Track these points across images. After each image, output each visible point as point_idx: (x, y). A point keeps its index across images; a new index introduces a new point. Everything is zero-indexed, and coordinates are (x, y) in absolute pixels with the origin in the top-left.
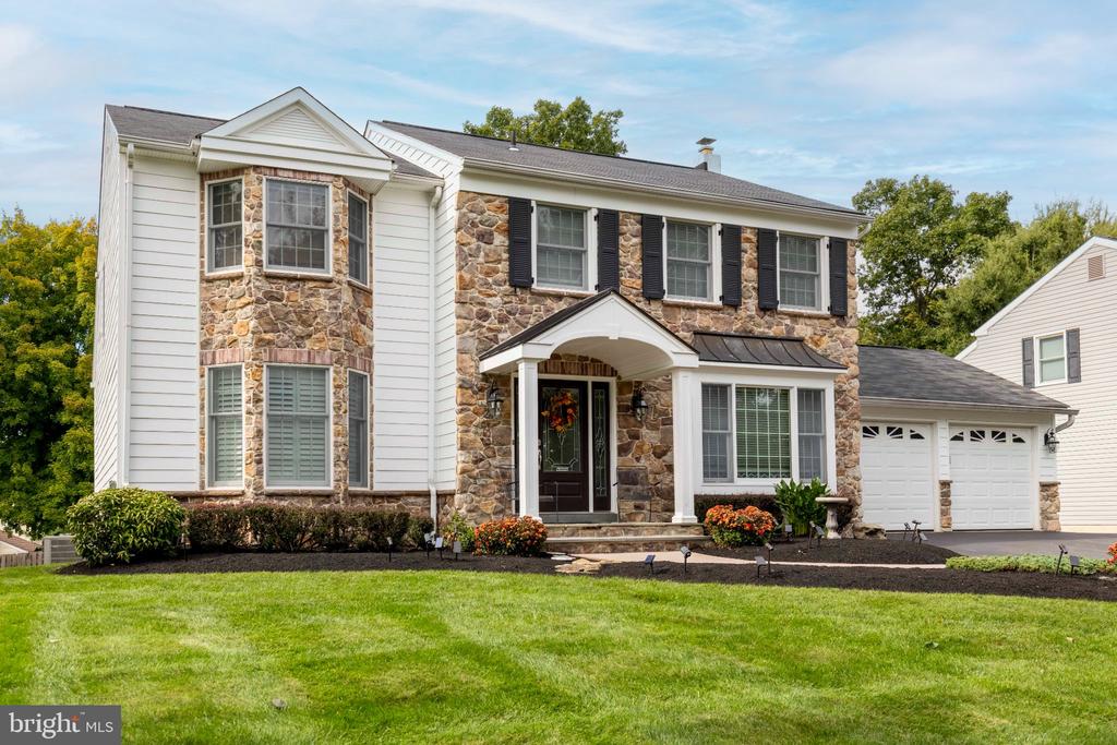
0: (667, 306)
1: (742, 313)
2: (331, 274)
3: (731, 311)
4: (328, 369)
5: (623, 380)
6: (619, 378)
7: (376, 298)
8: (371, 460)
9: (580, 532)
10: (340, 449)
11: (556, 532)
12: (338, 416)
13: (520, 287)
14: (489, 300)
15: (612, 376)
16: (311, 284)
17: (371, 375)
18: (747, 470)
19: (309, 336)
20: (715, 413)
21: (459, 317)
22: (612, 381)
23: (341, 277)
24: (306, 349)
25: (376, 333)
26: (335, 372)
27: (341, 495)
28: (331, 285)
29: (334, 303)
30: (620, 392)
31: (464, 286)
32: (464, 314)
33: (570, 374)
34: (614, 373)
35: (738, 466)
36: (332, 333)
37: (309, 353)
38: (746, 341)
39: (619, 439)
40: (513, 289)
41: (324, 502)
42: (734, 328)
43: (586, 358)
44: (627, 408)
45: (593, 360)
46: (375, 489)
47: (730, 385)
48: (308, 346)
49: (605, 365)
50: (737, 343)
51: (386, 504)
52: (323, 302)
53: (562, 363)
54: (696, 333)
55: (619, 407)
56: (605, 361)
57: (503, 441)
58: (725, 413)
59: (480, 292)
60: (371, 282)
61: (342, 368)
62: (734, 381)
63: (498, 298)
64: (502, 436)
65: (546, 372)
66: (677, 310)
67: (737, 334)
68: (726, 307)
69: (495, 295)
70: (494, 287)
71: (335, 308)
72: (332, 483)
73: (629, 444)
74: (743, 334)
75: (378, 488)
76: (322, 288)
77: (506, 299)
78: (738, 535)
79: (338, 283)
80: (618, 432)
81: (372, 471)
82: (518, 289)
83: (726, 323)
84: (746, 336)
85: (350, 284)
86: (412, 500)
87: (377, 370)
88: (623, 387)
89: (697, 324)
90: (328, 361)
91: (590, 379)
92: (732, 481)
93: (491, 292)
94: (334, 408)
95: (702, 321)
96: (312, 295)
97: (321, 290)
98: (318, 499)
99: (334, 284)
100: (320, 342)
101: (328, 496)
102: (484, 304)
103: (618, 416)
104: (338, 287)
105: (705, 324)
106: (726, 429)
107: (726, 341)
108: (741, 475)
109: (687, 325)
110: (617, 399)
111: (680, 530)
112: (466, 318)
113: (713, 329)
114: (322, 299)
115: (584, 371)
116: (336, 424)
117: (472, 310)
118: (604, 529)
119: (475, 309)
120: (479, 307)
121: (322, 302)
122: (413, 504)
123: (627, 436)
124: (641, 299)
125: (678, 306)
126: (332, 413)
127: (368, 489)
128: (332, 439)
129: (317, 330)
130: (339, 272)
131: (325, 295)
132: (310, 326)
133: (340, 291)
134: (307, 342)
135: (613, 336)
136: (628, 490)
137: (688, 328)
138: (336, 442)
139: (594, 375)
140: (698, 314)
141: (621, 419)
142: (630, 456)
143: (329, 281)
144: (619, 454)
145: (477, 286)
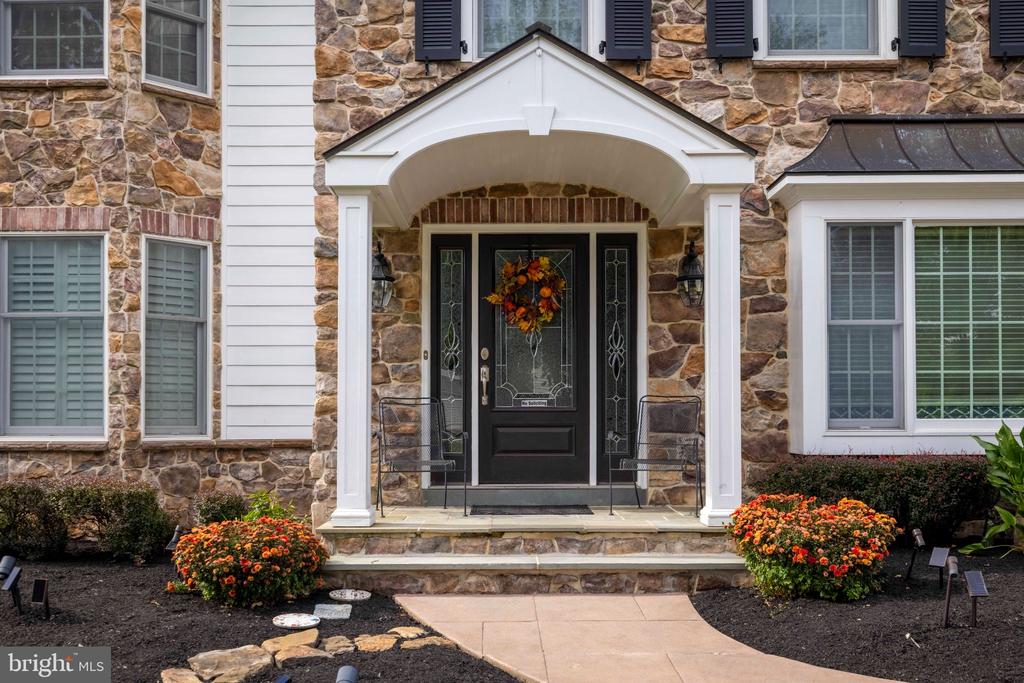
0: (764, 70)
1: (948, 72)
2: (106, 74)
3: (921, 69)
4: (102, 237)
5: (660, 227)
6: (653, 223)
7: (227, 115)
8: (217, 387)
9: (453, 542)
10: (120, 372)
11: (395, 543)
12: (116, 316)
13: (439, 62)
14: (376, 93)
15: (637, 219)
16: (70, 95)
17: (217, 246)
18: (942, 402)
19: (69, 183)
20: (862, 284)
21: (318, 127)
22: (641, 229)
23: (126, 79)
24: (64, 206)
25: (227, 175)
26: (112, 240)
27: (121, 451)
28: (104, 93)
29: (110, 124)
30: (655, 251)
31: (326, 70)
32: (327, 121)
33: (546, 221)
34: (641, 213)
35: (919, 394)
36: (108, 176)
37: (68, 211)
38: (953, 129)
39: (652, 343)
40: (422, 68)
41: (91, 463)
42: (929, 105)
43: (580, 189)
44: (672, 282)
45: (594, 192)
46: (223, 437)
47: (900, 224)
48: (68, 201)
49: (622, 200)
50: (931, 136)
51: (243, 462)
52: (93, 123)
53: (528, 201)
54: (834, 121)
55: (652, 280)
56: (621, 192)
57: (404, 353)
58: (889, 284)
59: (359, 79)
60: (217, 87)
61: (125, 236)
62: (908, 214)
63: (396, 89)
64: (400, 345)
65: (494, 220)
66: (789, 79)
67: (933, 117)
68: (908, 63)
69: (388, 83)
70: (386, 66)
71: (112, 132)
72: (107, 431)
73: (674, 351)
74: (948, 116)
75: (229, 435)
76: (89, 99)
77: (411, 88)
78: (783, 573)
79: (116, 88)
80: (651, 330)
81: (217, 405)
82: (433, 67)
83: (907, 95)
84: (961, 118)
85: (146, 90)
86: (288, 455)
87: (227, 237)
88: (662, 240)
89: (836, 103)
90: (98, 224)
91: (592, 229)
92: (901, 426)
93: (379, 77)
94: (110, 303)
95: (845, 95)
96: (73, 113)
97: (88, 103)
98: (81, 458)
99: (110, 91)
100: (87, 191)
101: (98, 453)
102: (365, 100)
103: (651, 297)
104: (119, 95)
105: (856, 101)
106: (892, 316)
107: (903, 132)
108: (925, 412)
109: (811, 107)
110: (649, 264)
111: (697, 541)
112: (331, 129)
113: (876, 111)
114: (90, 118)
115: (574, 213)
116: (112, 330)
117: (342, 114)
118: (508, 539)
119: (349, 111)
120: (357, 106)
121: (90, 123)
122: (290, 462)
123: (670, 336)
124: (706, 62)
125: (793, 70)
126: (107, 312)
127: (208, 438)
128: (107, 355)
129: (82, 173)
130: (119, 69)
131: (95, 111)
132: (70, 165)
133: (120, 102)
134: (67, 194)
135: (539, 128)
136: (670, 443)
137: (813, 112)
138: (112, 361)
139: (597, 220)
140: (840, 84)
141: (657, 303)
142: (676, 376)
143: (101, 86)
144: (651, 373)
145: (353, 68)
